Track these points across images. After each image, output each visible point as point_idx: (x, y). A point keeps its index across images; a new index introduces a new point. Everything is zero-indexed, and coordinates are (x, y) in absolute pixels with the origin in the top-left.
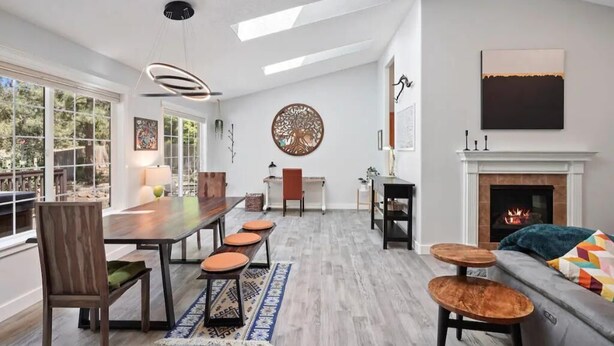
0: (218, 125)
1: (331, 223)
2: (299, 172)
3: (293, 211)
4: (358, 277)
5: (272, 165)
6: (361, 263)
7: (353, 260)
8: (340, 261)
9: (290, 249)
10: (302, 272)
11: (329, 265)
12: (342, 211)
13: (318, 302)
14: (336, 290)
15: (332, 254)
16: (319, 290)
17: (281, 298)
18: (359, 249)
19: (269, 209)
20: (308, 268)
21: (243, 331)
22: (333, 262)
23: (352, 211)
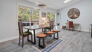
0: (58, 14)
1: (79, 34)
2: (72, 22)
3: (71, 30)
4: (78, 48)
5: (68, 21)
6: (82, 45)
7: (79, 44)
8: (76, 43)
9: (65, 37)
10: (64, 42)
11: (72, 43)
12: (85, 32)
13: (62, 50)
14: (69, 50)
15: (74, 41)
16: (64, 48)
17: (55, 46)
18: (83, 41)
19: (66, 29)
20: (66, 42)
21: (43, 50)
22: (73, 43)
23: (88, 32)
